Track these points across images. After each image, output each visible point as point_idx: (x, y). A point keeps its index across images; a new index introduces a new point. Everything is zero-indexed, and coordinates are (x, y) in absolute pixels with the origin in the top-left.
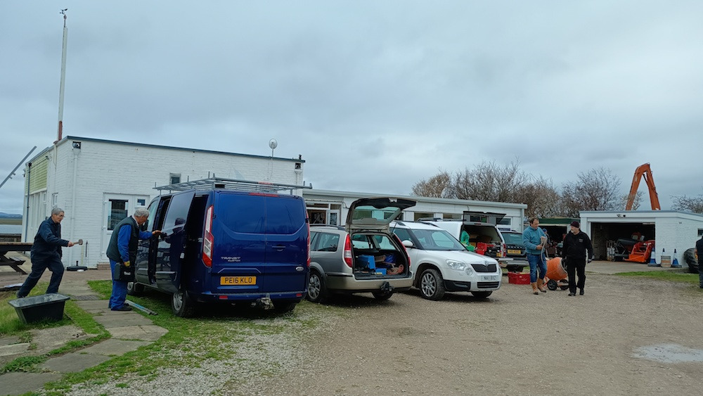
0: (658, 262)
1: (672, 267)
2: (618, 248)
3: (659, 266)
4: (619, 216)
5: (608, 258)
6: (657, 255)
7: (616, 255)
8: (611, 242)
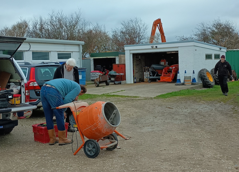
0: (182, 81)
1: (192, 84)
2: (152, 72)
3: (183, 84)
4: (152, 47)
5: (145, 80)
6: (181, 76)
7: (151, 77)
8: (147, 68)
